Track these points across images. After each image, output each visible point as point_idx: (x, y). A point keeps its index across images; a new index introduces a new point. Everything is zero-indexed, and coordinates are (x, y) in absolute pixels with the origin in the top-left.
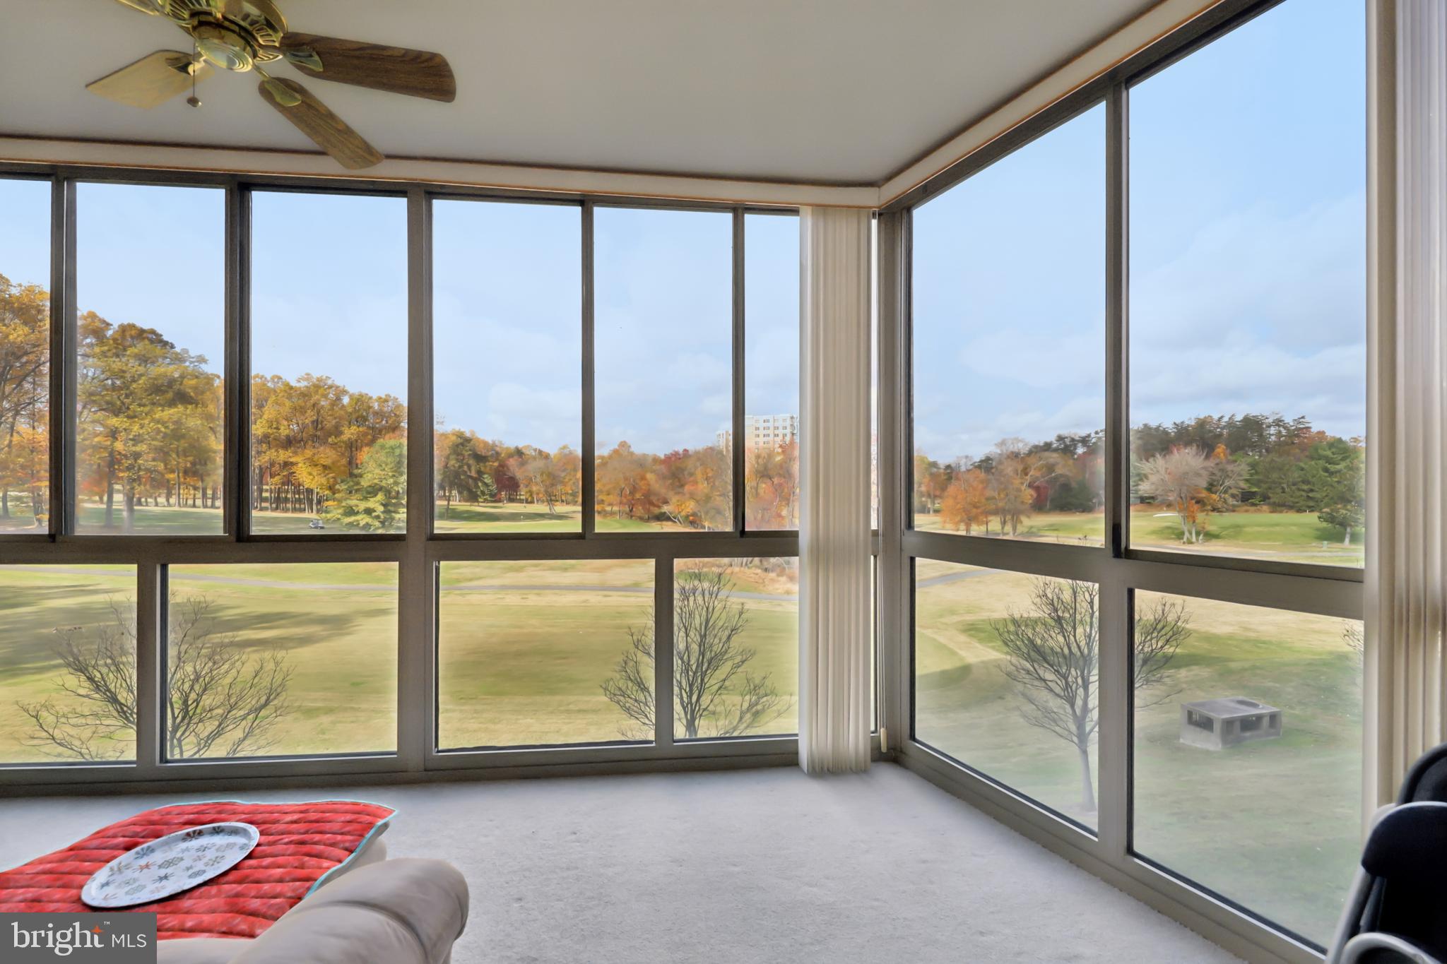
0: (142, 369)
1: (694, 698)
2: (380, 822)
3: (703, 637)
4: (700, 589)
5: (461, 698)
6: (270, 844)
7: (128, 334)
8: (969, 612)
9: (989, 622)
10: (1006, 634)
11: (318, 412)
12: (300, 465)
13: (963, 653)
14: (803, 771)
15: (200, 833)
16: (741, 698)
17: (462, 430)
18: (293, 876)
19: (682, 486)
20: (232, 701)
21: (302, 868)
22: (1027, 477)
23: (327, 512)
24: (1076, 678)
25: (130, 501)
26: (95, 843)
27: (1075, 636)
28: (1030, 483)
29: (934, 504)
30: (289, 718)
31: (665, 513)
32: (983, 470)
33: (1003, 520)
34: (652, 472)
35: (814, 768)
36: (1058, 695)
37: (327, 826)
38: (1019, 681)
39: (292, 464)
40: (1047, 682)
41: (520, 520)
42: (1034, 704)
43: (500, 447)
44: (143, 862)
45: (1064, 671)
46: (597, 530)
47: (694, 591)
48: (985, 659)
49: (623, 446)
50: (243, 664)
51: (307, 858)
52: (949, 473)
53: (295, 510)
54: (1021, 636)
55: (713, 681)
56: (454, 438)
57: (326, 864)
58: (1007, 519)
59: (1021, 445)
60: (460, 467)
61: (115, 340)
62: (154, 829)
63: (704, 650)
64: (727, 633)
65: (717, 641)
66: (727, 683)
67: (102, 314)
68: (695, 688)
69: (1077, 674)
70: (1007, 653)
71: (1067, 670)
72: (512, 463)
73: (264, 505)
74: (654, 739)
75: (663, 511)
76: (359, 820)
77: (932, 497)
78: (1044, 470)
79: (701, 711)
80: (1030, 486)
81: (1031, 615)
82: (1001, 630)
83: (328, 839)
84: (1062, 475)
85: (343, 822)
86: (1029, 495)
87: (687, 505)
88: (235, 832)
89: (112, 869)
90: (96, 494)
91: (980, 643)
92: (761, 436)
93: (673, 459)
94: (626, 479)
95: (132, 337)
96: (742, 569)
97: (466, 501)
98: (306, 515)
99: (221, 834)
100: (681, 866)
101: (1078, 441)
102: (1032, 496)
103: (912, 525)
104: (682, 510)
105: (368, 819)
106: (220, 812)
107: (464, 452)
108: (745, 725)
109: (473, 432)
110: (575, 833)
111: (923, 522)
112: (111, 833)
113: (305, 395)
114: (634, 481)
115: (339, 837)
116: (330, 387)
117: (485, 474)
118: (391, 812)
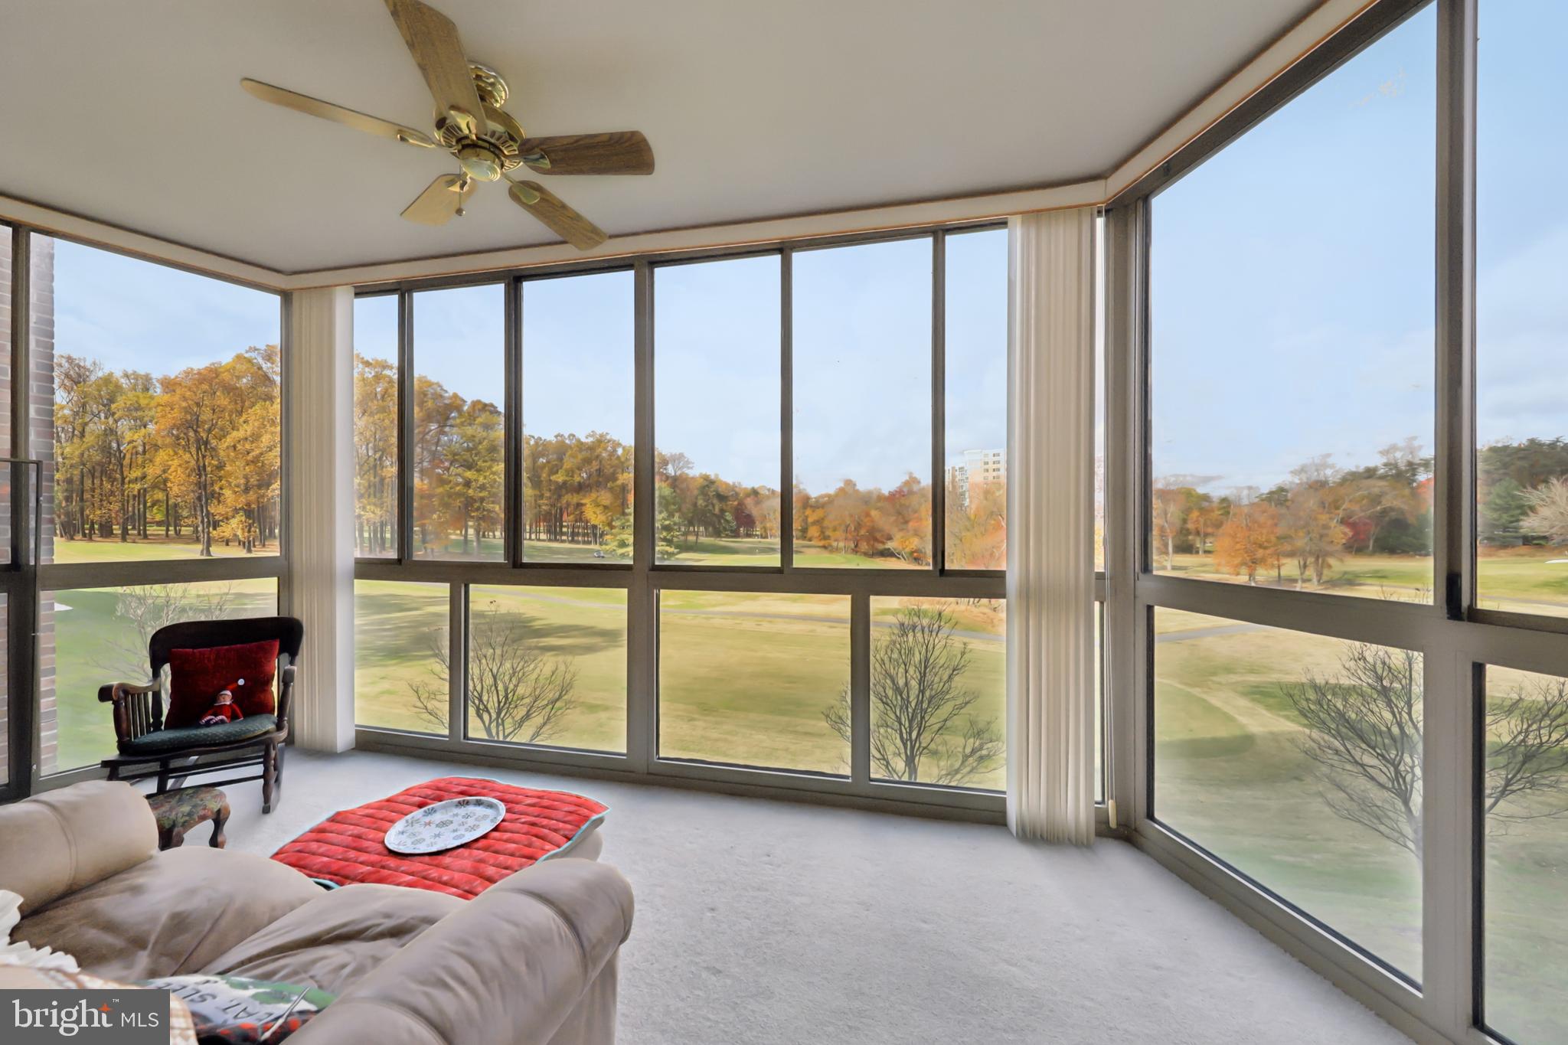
0: (485, 434)
1: (914, 735)
2: (595, 817)
3: (923, 676)
4: (920, 626)
5: (705, 710)
6: (512, 821)
7: (476, 408)
8: (1252, 671)
9: (1280, 685)
10: (1304, 703)
11: (600, 462)
12: (588, 506)
13: (1243, 720)
14: (1011, 833)
15: (468, 803)
16: (963, 740)
17: (708, 474)
18: (522, 853)
19: (906, 522)
20: (537, 693)
21: (530, 847)
22: (1337, 511)
23: (606, 544)
24: (1412, 768)
25: (478, 532)
26: (401, 798)
27: (1409, 714)
28: (1342, 519)
29: (1205, 543)
30: (578, 710)
31: (889, 549)
32: (1273, 504)
33: (1302, 563)
34: (876, 509)
35: (1023, 830)
36: (1382, 786)
37: (554, 814)
38: (1323, 763)
39: (582, 505)
40: (1365, 767)
41: (755, 554)
42: (1344, 791)
43: (740, 488)
44: (427, 819)
45: (1393, 756)
46: (795, 565)
47: (914, 628)
48: (1275, 729)
49: (849, 484)
50: (544, 664)
51: (534, 839)
52: (1224, 508)
53: (584, 542)
54: (1325, 707)
55: (933, 720)
56: (702, 480)
57: (548, 846)
58: (1308, 563)
59: (1329, 472)
60: (706, 506)
61: (469, 413)
62: (437, 794)
63: (924, 689)
64: (948, 672)
65: (937, 679)
66: (949, 724)
67: (462, 394)
68: (915, 725)
69: (1413, 762)
70: (1305, 726)
71: (1397, 755)
72: (749, 502)
73: (564, 538)
74: (850, 775)
75: (887, 547)
76: (579, 812)
77: (1202, 536)
78: (1364, 502)
79: (921, 749)
80: (1343, 522)
81: (1341, 682)
82: (1296, 698)
83: (553, 825)
84: (1392, 509)
85: (566, 812)
86: (1340, 534)
87: (911, 541)
88: (490, 806)
89: (407, 821)
90: (458, 529)
91: (1267, 709)
92: (991, 471)
93: (897, 496)
94: (851, 516)
95: (479, 410)
96: (969, 607)
97: (711, 536)
98: (592, 546)
99: (481, 806)
100: (868, 910)
101: (1420, 465)
102: (1345, 534)
103: (1150, 568)
104: (907, 547)
105: (585, 812)
106: (484, 788)
107: (709, 493)
108: (968, 769)
109: (717, 475)
110: (769, 856)
111: (1167, 564)
112: (411, 792)
113: (591, 448)
114: (859, 518)
115: (561, 825)
116: (609, 441)
117: (726, 512)
118: (607, 808)
